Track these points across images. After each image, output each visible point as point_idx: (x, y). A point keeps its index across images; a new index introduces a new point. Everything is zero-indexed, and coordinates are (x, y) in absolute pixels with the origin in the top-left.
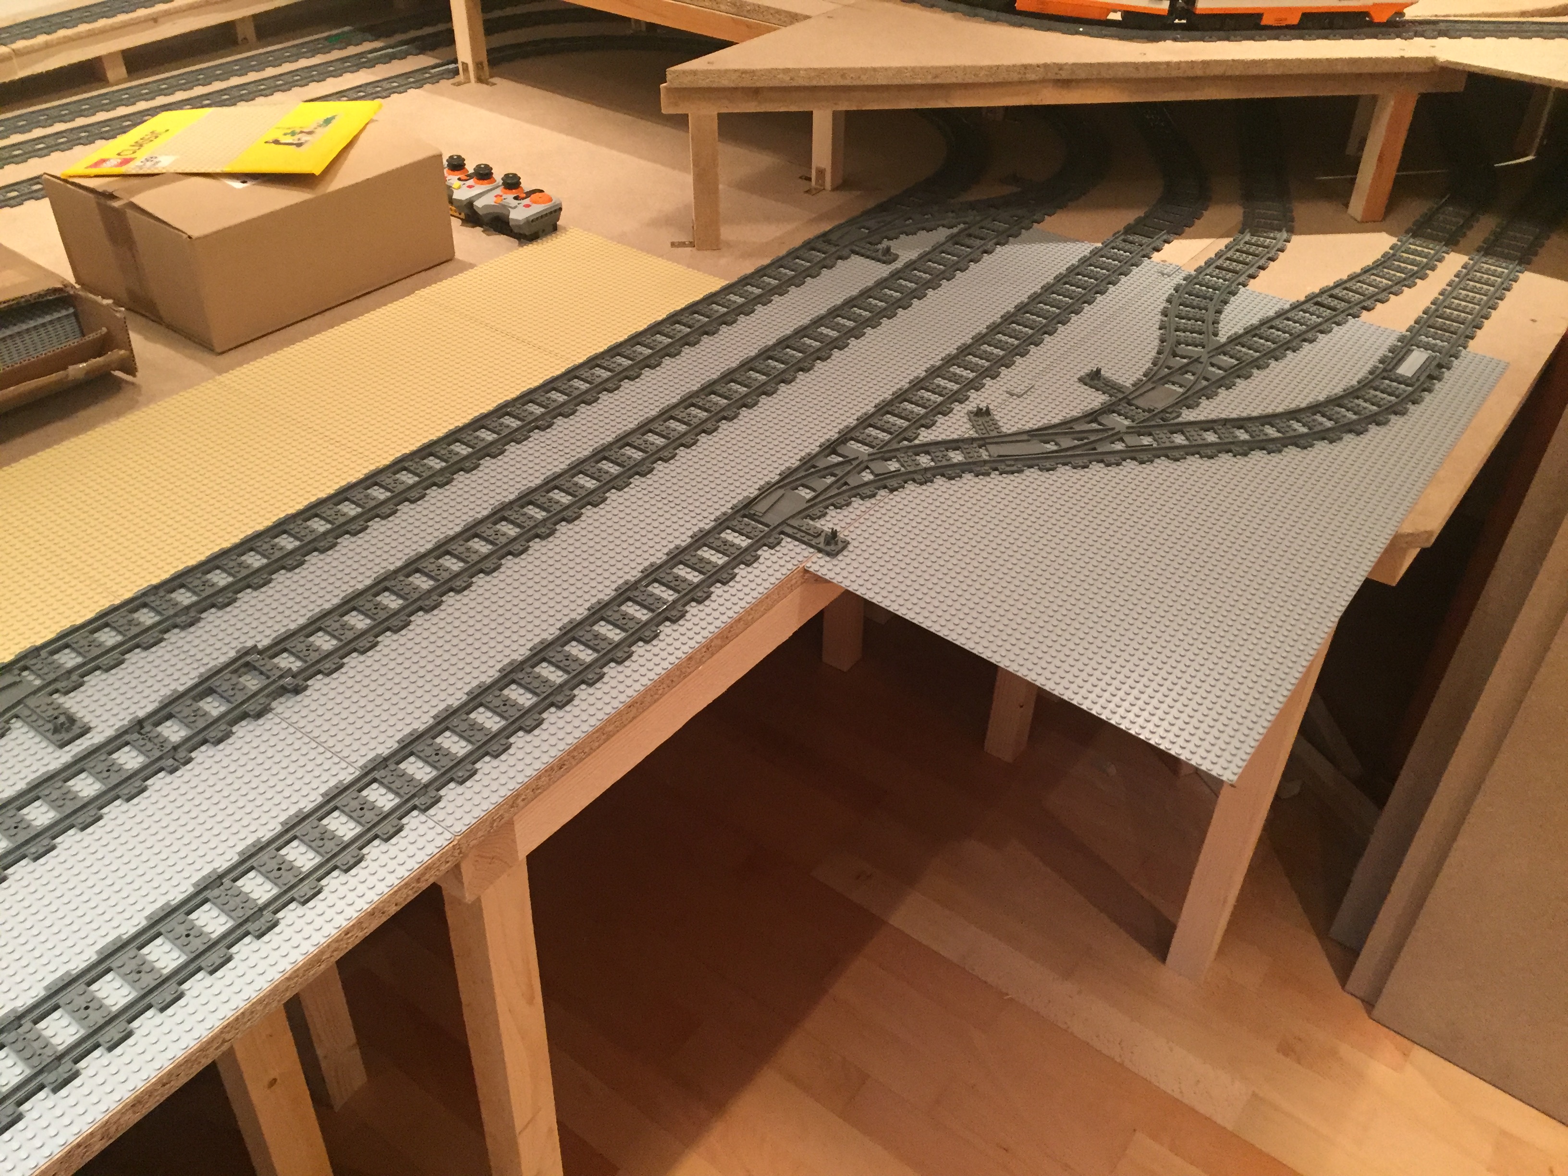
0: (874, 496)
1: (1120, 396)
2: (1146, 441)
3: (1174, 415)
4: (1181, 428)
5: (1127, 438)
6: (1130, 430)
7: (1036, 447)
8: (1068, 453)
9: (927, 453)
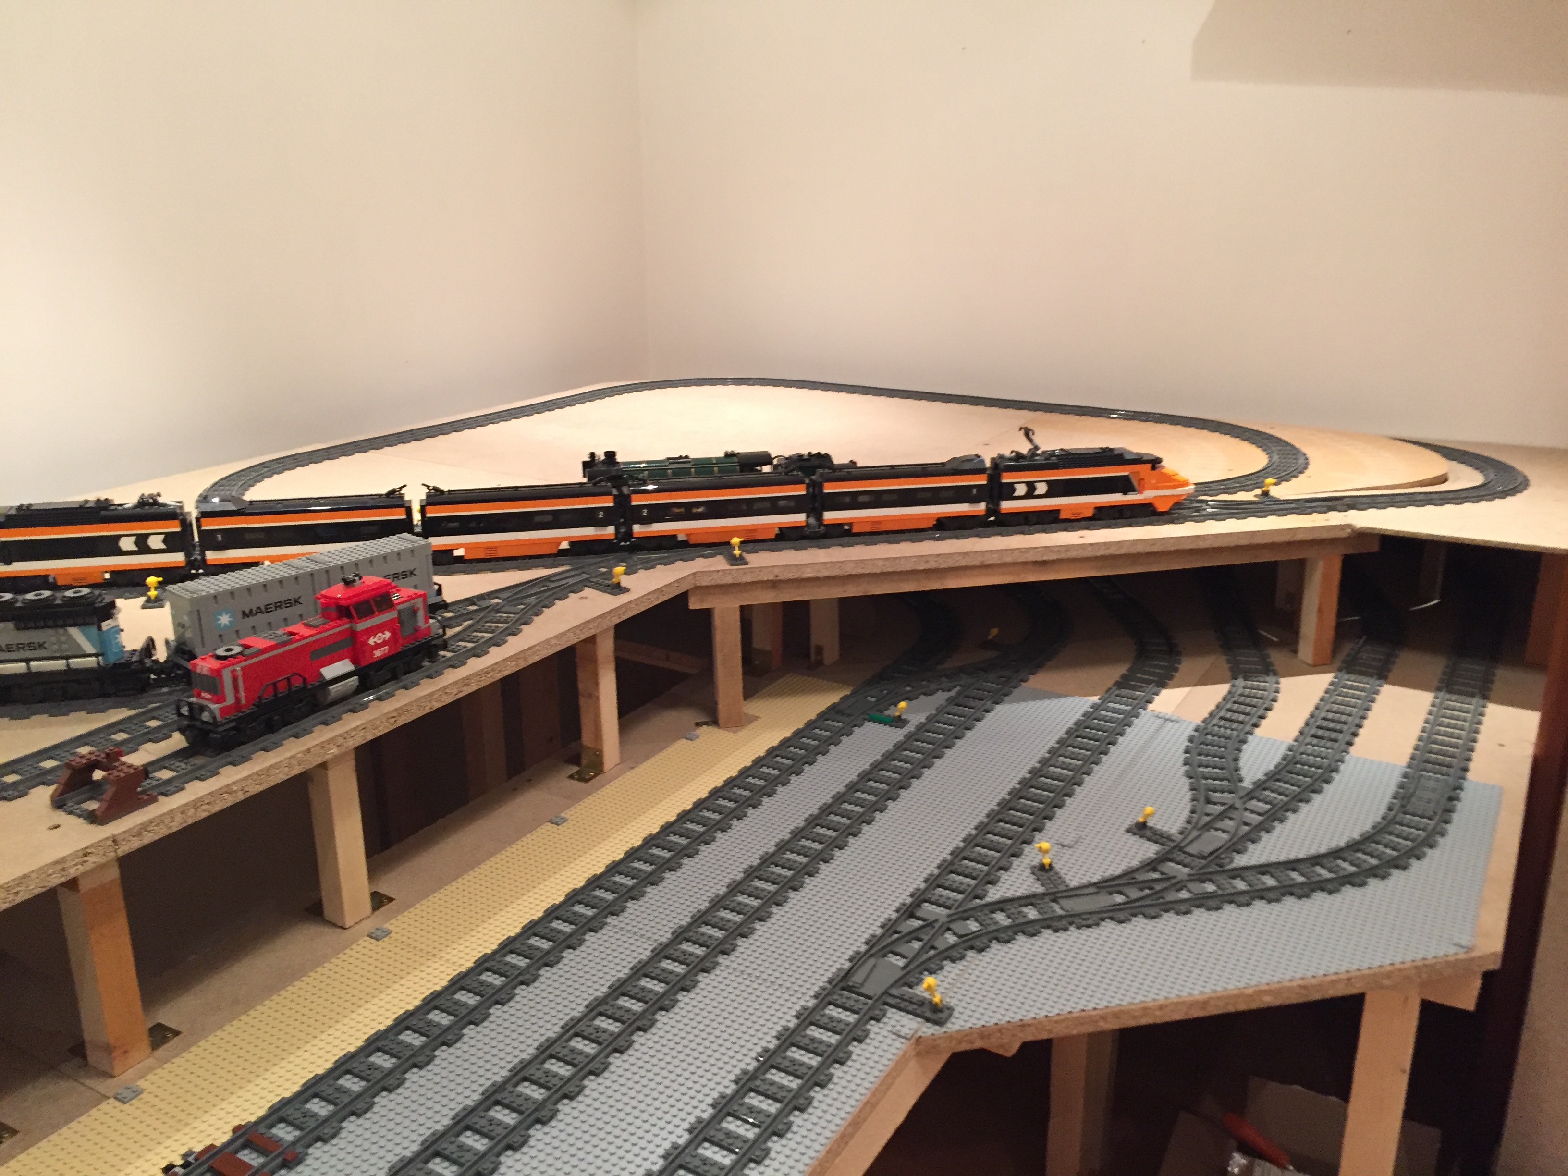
0: (962, 958)
1: (1173, 845)
2: (1210, 887)
3: (1227, 860)
4: (1239, 873)
5: (1191, 885)
6: (1192, 878)
7: (1104, 900)
8: (1137, 904)
9: (1002, 910)
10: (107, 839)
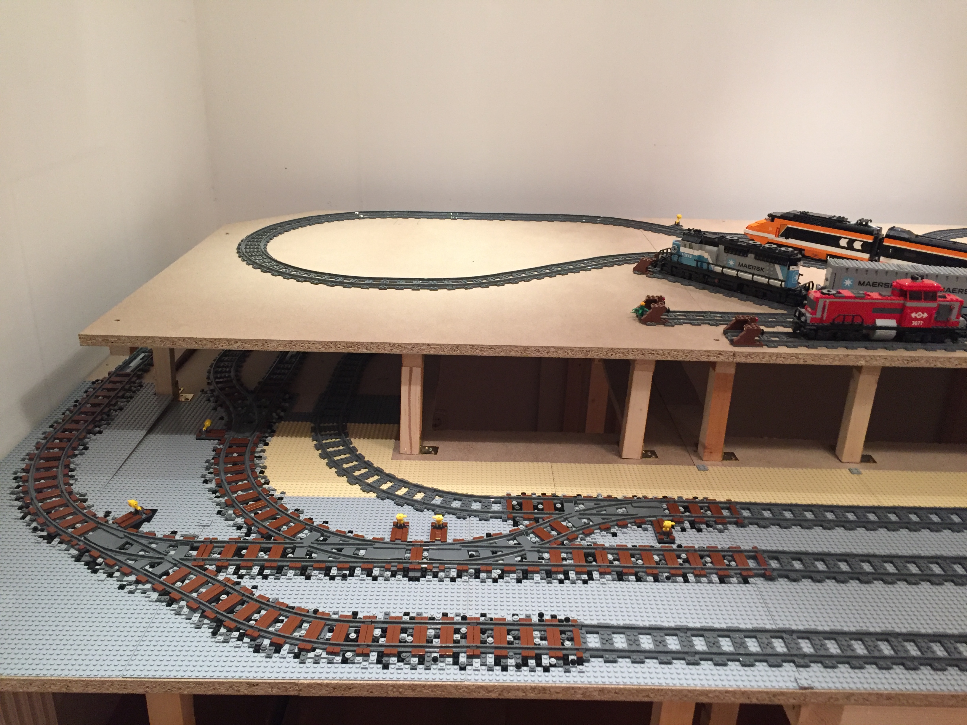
10: (731, 352)
